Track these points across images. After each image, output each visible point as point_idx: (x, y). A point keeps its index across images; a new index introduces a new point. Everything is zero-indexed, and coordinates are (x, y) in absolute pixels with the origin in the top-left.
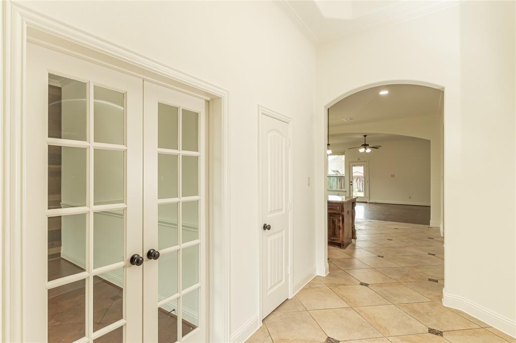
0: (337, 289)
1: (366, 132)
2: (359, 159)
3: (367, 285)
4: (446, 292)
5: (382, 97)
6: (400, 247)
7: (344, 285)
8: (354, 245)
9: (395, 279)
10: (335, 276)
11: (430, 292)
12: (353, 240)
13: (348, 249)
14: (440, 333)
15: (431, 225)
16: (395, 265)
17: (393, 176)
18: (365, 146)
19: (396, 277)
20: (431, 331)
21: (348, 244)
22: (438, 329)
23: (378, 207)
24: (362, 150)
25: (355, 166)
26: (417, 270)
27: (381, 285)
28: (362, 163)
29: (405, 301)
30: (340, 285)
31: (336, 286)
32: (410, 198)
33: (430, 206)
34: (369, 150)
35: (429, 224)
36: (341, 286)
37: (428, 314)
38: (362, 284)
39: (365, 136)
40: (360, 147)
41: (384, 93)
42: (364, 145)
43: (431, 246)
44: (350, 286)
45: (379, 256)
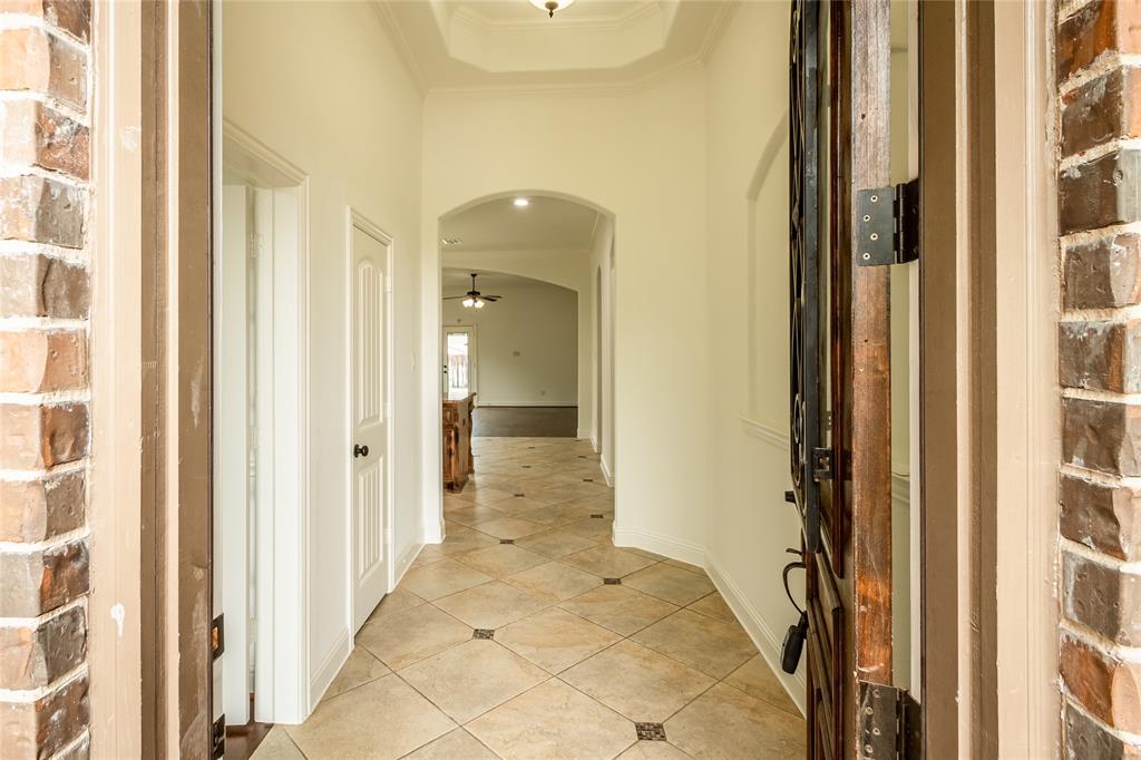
0: (467, 558)
1: (476, 267)
2: (459, 320)
3: (510, 542)
4: (617, 527)
5: (517, 211)
6: (545, 477)
7: (476, 549)
8: (473, 484)
9: (549, 525)
10: (458, 538)
11: (595, 533)
12: (470, 476)
13: (464, 492)
14: (617, 582)
15: (579, 437)
16: (542, 505)
17: (517, 354)
18: (474, 294)
19: (550, 521)
20: (607, 581)
21: (464, 483)
22: (615, 577)
23: (494, 412)
24: (468, 303)
25: (451, 334)
26: (574, 506)
27: (531, 538)
28: (467, 329)
29: (569, 552)
30: (469, 551)
31: (465, 553)
32: (543, 393)
33: (577, 407)
34: (480, 304)
35: (575, 436)
36: (472, 553)
37: (599, 561)
38: (503, 542)
39: (474, 275)
40: (465, 298)
41: (521, 203)
42: (469, 293)
43: (584, 468)
44: (486, 550)
45: (517, 496)
